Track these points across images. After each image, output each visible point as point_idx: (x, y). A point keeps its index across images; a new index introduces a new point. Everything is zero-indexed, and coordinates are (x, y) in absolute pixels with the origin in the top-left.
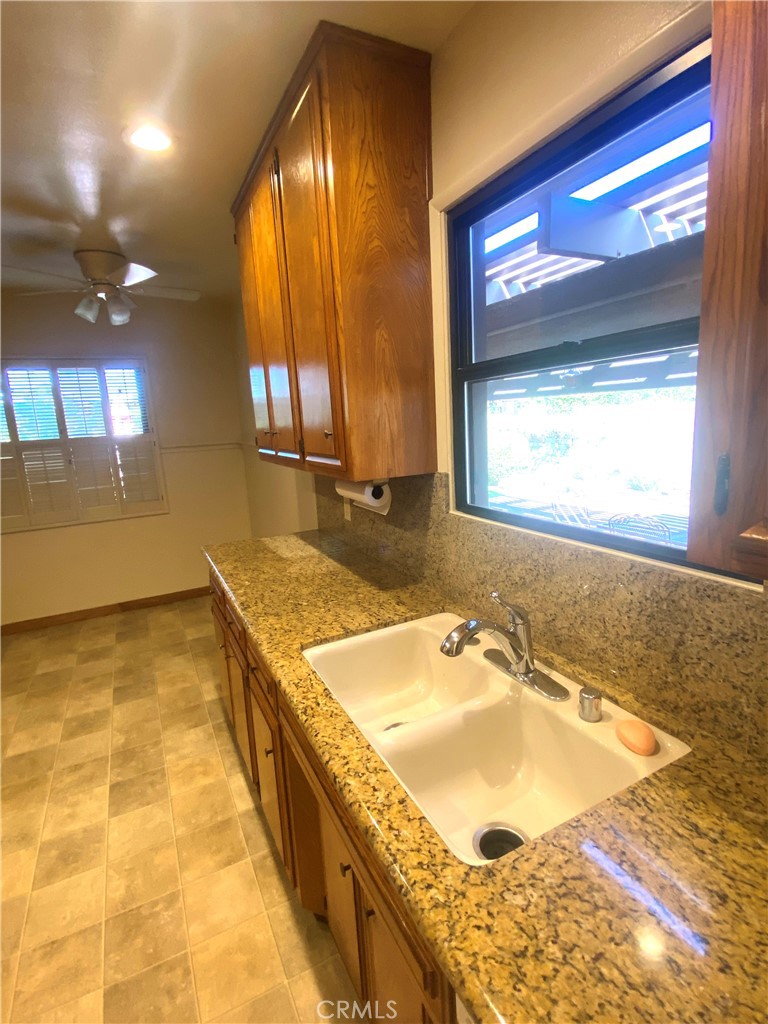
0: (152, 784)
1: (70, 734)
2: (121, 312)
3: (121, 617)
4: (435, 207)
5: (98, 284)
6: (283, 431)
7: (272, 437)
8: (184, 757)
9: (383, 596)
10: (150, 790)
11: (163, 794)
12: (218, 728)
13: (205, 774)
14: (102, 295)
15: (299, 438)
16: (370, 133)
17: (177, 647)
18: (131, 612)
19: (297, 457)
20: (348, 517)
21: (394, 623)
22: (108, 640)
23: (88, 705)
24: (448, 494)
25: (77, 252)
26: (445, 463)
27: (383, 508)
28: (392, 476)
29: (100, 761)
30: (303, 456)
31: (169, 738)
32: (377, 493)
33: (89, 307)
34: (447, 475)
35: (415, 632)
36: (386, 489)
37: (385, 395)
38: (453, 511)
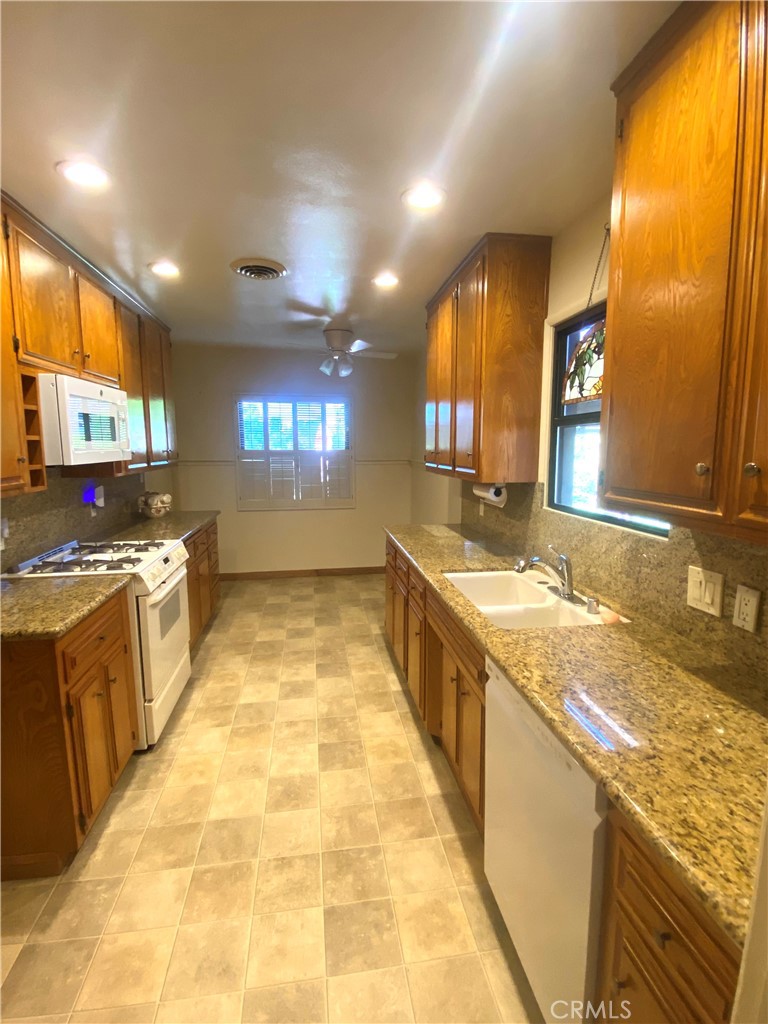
0: (341, 668)
1: (290, 636)
2: (346, 369)
3: (317, 579)
4: (549, 324)
5: (334, 350)
6: (443, 452)
7: (436, 456)
8: (359, 659)
9: (496, 558)
10: (339, 670)
11: (347, 675)
12: (380, 649)
13: (372, 669)
14: (336, 357)
15: (453, 457)
16: (510, 287)
17: (354, 601)
18: (323, 576)
19: (450, 468)
20: (482, 514)
21: (498, 570)
22: (310, 591)
23: (299, 624)
24: (543, 496)
25: (324, 331)
26: (543, 476)
27: (500, 502)
28: (506, 481)
29: (310, 652)
30: (454, 467)
31: (351, 648)
32: (498, 493)
33: (327, 366)
34: (543, 484)
35: (511, 578)
36: (504, 491)
37: (506, 433)
38: (545, 507)
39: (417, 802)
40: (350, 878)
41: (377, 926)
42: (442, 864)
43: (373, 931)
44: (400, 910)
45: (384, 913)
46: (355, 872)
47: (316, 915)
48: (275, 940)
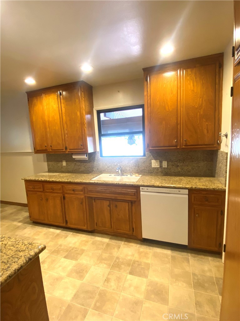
4: (95, 109)
15: (65, 146)
19: (63, 151)
20: (65, 165)
24: (99, 155)
27: (87, 158)
30: (66, 150)
34: (99, 151)
36: (88, 155)
38: (100, 158)
39: (108, 245)
40: (123, 266)
41: (139, 265)
42: (129, 247)
43: (140, 266)
44: (137, 259)
45: (137, 262)
46: (121, 264)
47: (129, 277)
48: (132, 288)
